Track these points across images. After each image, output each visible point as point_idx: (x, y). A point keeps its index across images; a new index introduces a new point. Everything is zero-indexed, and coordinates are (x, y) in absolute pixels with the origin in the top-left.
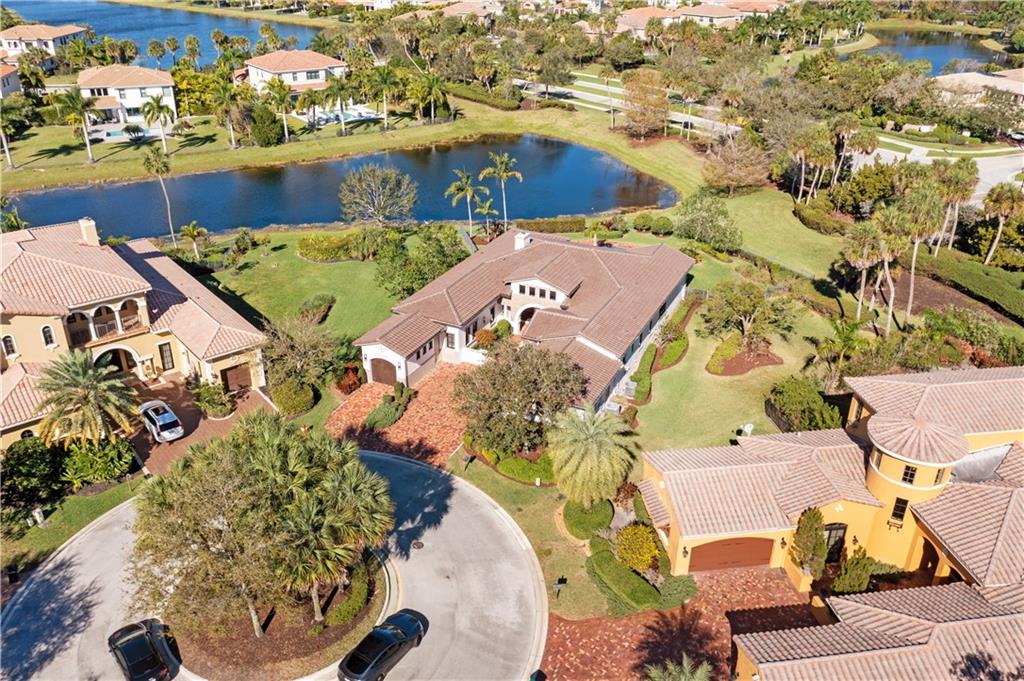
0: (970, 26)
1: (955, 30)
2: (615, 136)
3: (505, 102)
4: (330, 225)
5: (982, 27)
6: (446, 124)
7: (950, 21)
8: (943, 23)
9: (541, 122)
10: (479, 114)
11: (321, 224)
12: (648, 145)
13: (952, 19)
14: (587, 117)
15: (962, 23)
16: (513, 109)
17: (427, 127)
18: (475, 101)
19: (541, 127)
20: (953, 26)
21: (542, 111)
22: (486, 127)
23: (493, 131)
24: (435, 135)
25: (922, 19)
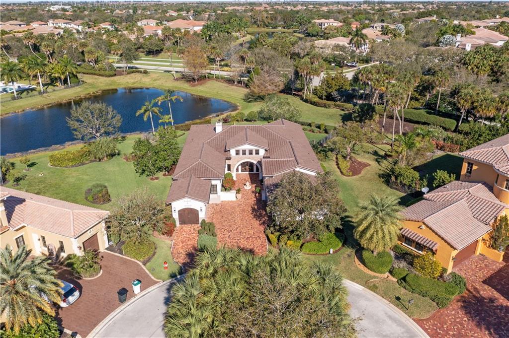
0: (284, 29)
1: (278, 31)
2: (179, 82)
3: (107, 73)
4: (51, 148)
5: (289, 29)
6: (78, 87)
7: (276, 27)
8: (273, 28)
9: (132, 81)
10: (94, 80)
11: (43, 148)
12: (201, 85)
13: (276, 26)
14: (158, 75)
15: (280, 28)
16: (112, 76)
17: (68, 90)
18: (87, 74)
19: (134, 83)
20: (277, 29)
21: (129, 75)
22: (102, 86)
23: (107, 88)
24: (74, 93)
25: (264, 27)
